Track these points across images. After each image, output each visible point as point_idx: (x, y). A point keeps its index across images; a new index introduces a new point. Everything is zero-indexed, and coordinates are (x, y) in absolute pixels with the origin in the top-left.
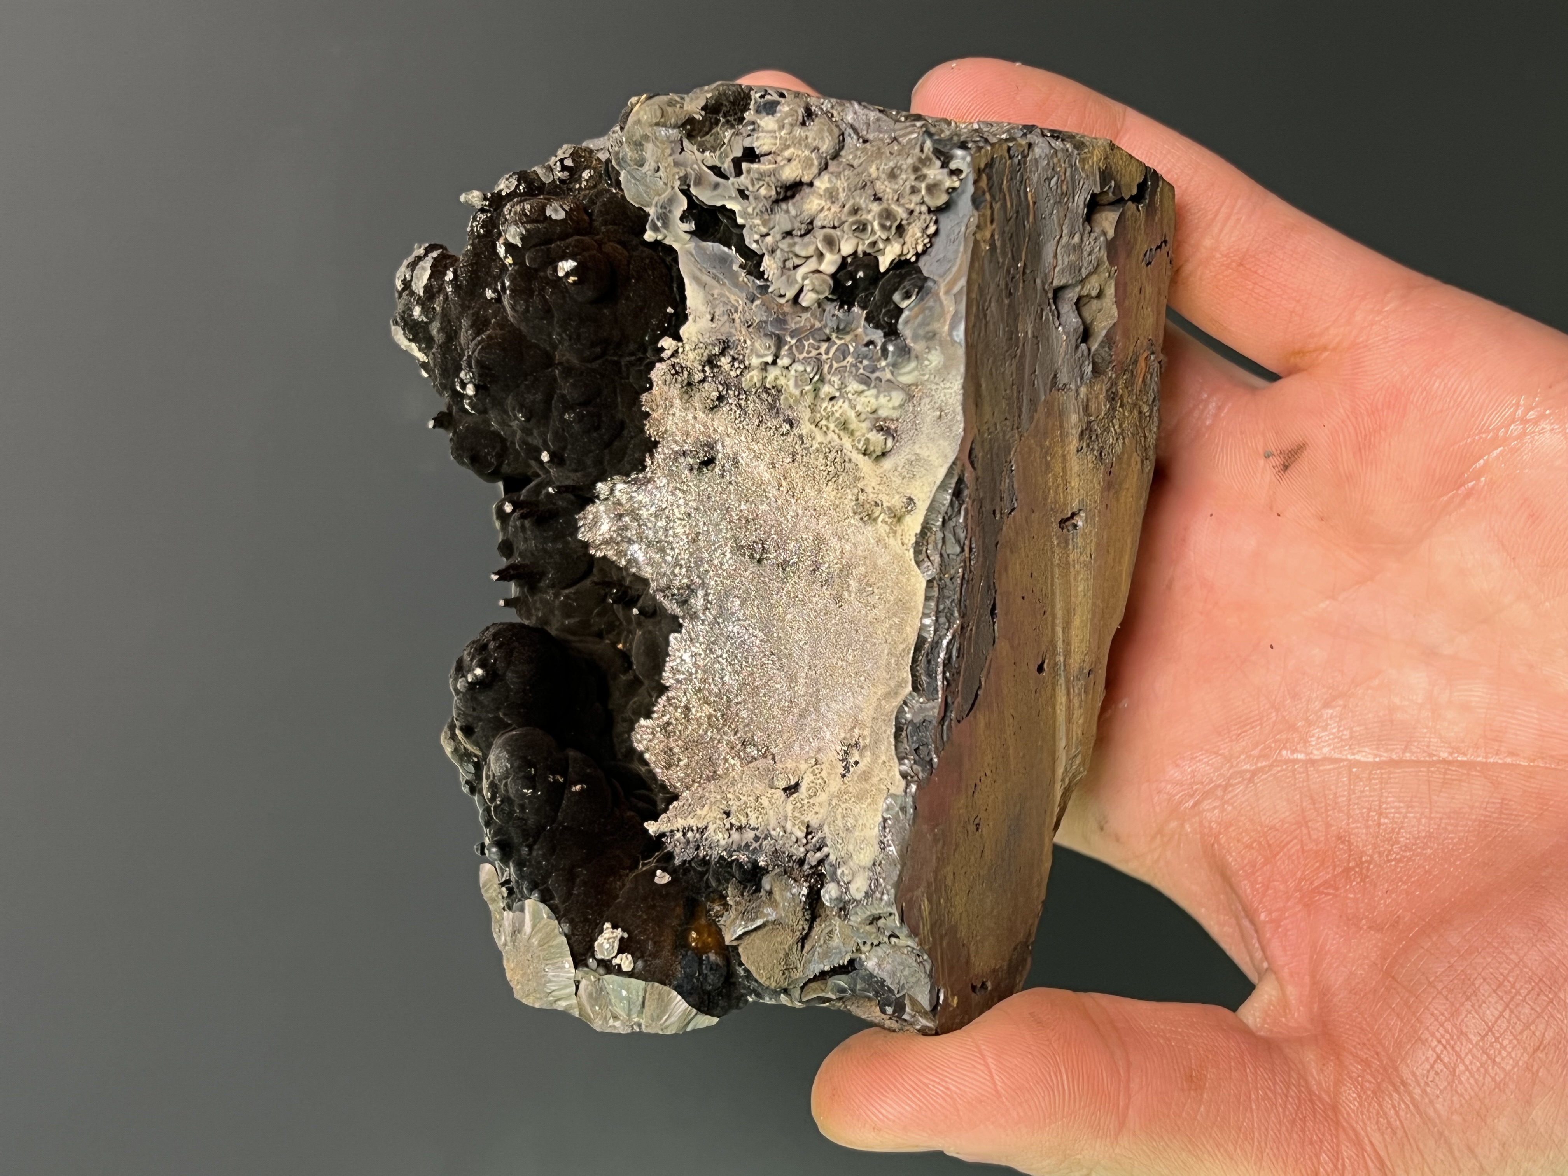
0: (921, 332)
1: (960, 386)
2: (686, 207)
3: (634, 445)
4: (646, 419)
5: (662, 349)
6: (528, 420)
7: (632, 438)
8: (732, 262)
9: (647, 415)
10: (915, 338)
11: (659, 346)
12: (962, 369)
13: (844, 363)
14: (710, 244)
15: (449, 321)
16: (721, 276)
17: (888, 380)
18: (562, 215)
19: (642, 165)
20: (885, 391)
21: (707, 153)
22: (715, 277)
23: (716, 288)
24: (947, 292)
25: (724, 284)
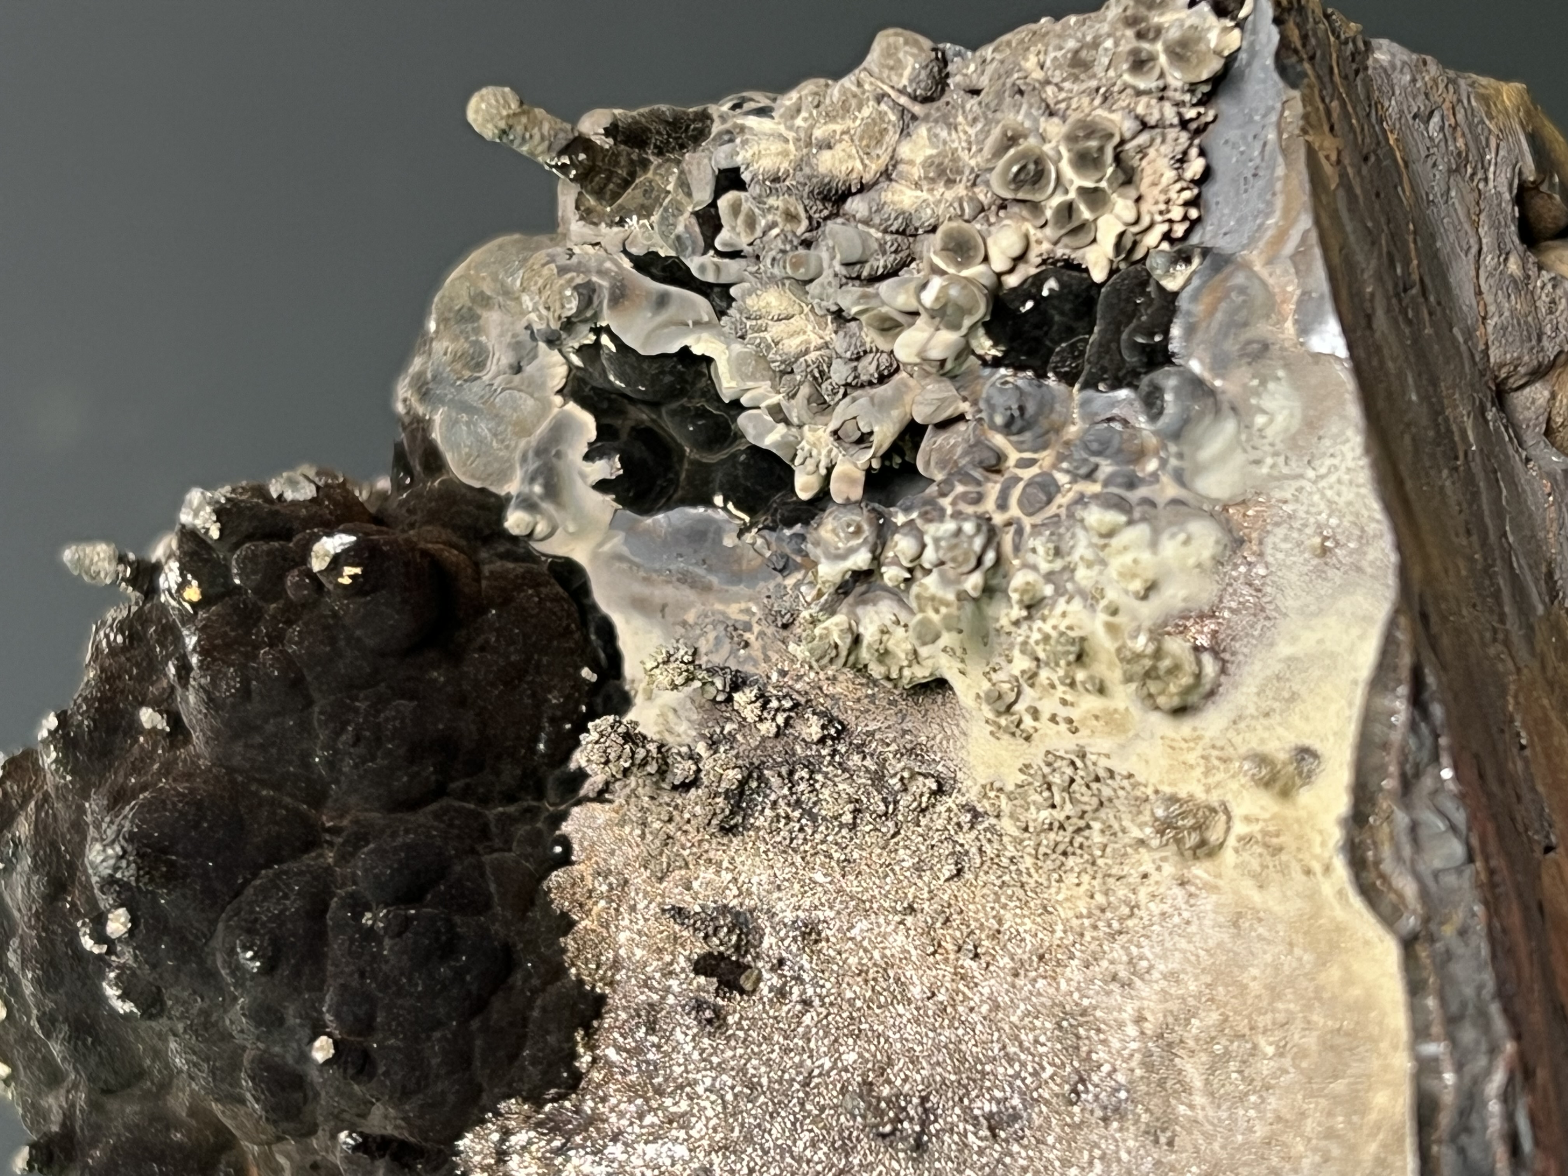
0: (1231, 346)
1: (1359, 451)
2: (593, 435)
3: (544, 1010)
4: (565, 934)
5: (582, 775)
6: (269, 968)
7: (535, 992)
8: (719, 532)
9: (566, 924)
10: (1220, 365)
11: (573, 766)
12: (1353, 411)
13: (1052, 510)
14: (660, 517)
15: (54, 845)
16: (700, 571)
17: (1175, 502)
18: (307, 492)
19: (480, 366)
20: (1170, 524)
21: (633, 222)
22: (685, 579)
23: (691, 605)
24: (1270, 262)
25: (707, 588)
